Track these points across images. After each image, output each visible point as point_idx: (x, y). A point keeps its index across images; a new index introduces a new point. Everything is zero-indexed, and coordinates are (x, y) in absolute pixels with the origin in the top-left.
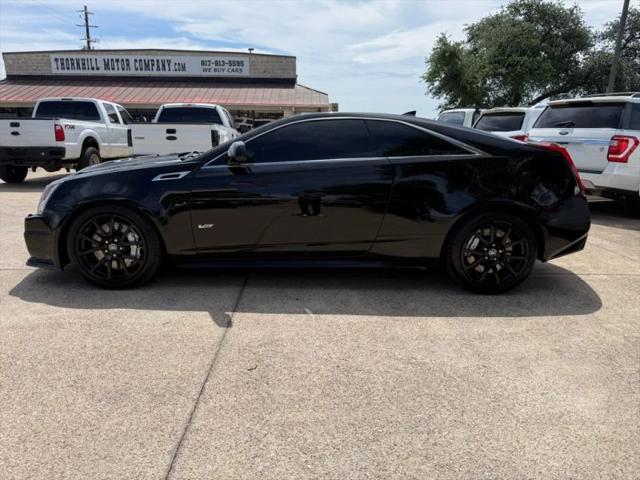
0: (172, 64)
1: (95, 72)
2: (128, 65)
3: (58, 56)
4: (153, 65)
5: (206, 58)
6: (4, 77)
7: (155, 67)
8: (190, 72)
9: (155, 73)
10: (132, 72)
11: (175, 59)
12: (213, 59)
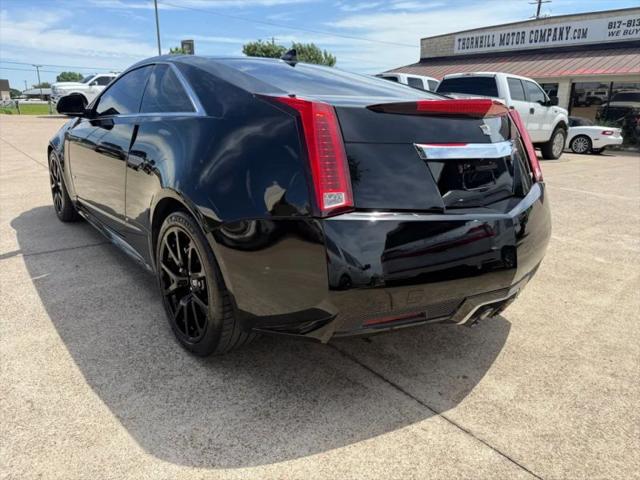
0: (571, 31)
1: (491, 49)
2: (523, 38)
3: (462, 36)
4: (549, 35)
5: (615, 19)
6: (419, 60)
7: (551, 38)
8: (592, 38)
9: (550, 43)
10: (527, 45)
11: (576, 25)
12: (625, 19)
